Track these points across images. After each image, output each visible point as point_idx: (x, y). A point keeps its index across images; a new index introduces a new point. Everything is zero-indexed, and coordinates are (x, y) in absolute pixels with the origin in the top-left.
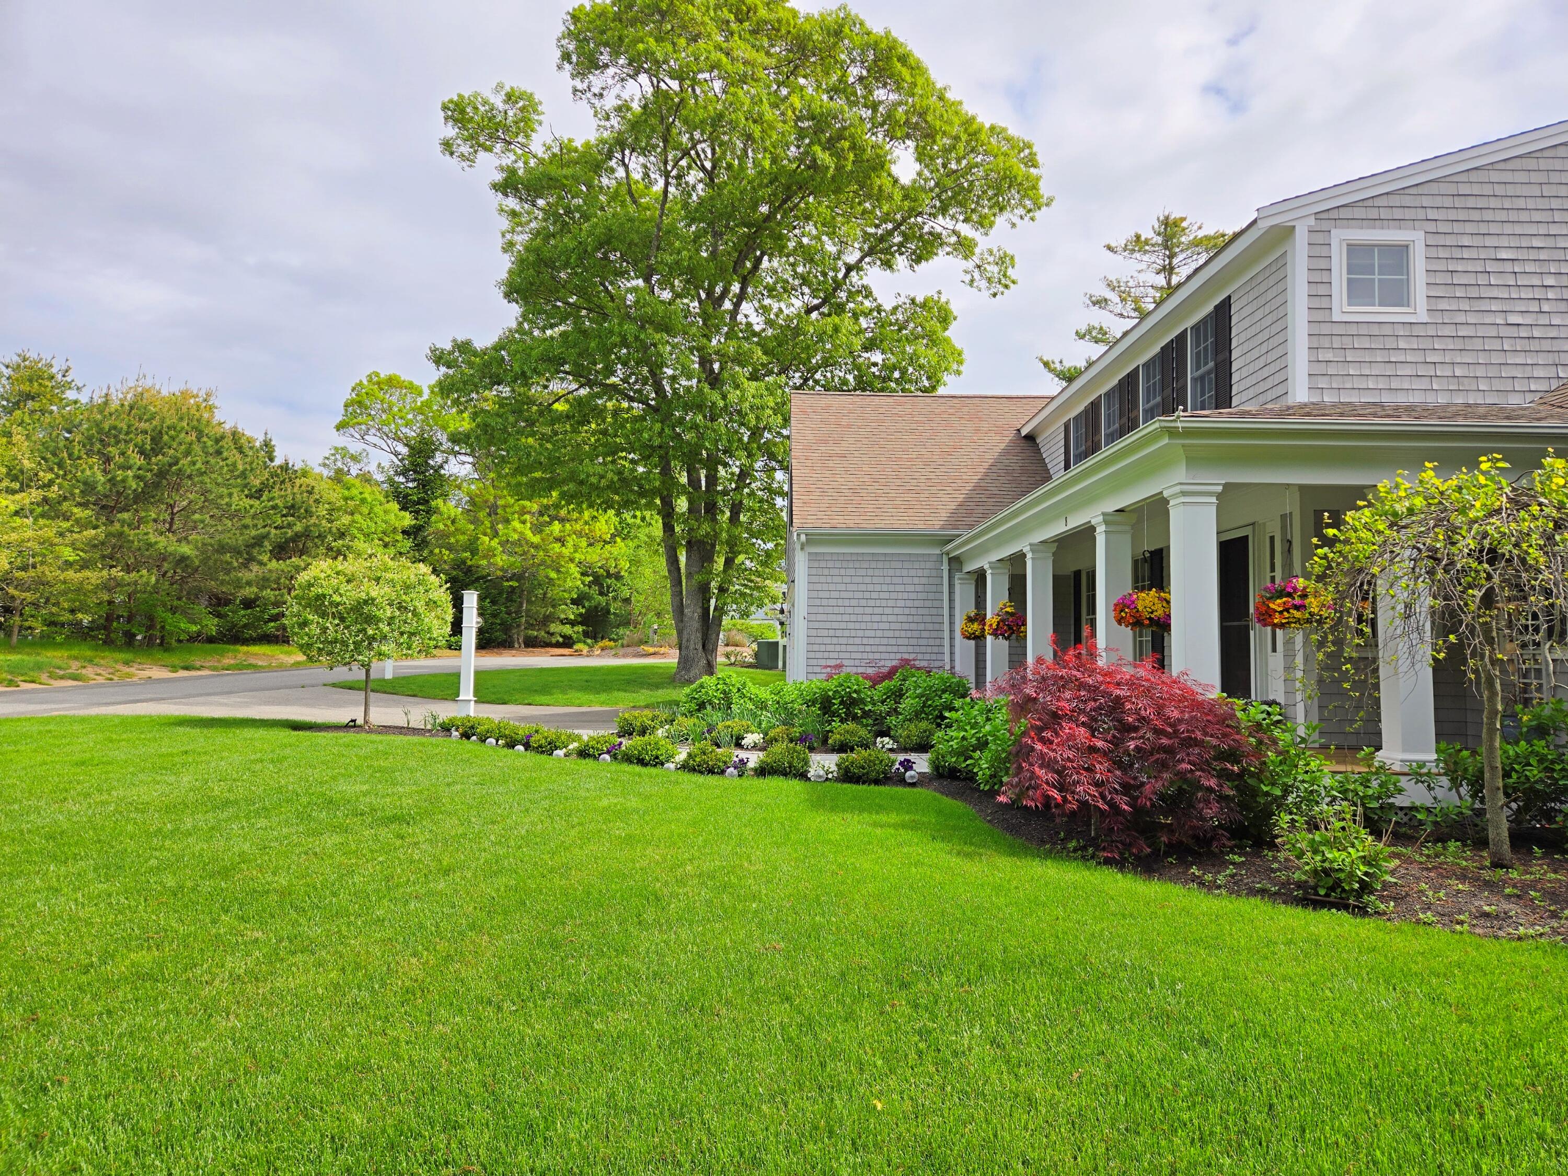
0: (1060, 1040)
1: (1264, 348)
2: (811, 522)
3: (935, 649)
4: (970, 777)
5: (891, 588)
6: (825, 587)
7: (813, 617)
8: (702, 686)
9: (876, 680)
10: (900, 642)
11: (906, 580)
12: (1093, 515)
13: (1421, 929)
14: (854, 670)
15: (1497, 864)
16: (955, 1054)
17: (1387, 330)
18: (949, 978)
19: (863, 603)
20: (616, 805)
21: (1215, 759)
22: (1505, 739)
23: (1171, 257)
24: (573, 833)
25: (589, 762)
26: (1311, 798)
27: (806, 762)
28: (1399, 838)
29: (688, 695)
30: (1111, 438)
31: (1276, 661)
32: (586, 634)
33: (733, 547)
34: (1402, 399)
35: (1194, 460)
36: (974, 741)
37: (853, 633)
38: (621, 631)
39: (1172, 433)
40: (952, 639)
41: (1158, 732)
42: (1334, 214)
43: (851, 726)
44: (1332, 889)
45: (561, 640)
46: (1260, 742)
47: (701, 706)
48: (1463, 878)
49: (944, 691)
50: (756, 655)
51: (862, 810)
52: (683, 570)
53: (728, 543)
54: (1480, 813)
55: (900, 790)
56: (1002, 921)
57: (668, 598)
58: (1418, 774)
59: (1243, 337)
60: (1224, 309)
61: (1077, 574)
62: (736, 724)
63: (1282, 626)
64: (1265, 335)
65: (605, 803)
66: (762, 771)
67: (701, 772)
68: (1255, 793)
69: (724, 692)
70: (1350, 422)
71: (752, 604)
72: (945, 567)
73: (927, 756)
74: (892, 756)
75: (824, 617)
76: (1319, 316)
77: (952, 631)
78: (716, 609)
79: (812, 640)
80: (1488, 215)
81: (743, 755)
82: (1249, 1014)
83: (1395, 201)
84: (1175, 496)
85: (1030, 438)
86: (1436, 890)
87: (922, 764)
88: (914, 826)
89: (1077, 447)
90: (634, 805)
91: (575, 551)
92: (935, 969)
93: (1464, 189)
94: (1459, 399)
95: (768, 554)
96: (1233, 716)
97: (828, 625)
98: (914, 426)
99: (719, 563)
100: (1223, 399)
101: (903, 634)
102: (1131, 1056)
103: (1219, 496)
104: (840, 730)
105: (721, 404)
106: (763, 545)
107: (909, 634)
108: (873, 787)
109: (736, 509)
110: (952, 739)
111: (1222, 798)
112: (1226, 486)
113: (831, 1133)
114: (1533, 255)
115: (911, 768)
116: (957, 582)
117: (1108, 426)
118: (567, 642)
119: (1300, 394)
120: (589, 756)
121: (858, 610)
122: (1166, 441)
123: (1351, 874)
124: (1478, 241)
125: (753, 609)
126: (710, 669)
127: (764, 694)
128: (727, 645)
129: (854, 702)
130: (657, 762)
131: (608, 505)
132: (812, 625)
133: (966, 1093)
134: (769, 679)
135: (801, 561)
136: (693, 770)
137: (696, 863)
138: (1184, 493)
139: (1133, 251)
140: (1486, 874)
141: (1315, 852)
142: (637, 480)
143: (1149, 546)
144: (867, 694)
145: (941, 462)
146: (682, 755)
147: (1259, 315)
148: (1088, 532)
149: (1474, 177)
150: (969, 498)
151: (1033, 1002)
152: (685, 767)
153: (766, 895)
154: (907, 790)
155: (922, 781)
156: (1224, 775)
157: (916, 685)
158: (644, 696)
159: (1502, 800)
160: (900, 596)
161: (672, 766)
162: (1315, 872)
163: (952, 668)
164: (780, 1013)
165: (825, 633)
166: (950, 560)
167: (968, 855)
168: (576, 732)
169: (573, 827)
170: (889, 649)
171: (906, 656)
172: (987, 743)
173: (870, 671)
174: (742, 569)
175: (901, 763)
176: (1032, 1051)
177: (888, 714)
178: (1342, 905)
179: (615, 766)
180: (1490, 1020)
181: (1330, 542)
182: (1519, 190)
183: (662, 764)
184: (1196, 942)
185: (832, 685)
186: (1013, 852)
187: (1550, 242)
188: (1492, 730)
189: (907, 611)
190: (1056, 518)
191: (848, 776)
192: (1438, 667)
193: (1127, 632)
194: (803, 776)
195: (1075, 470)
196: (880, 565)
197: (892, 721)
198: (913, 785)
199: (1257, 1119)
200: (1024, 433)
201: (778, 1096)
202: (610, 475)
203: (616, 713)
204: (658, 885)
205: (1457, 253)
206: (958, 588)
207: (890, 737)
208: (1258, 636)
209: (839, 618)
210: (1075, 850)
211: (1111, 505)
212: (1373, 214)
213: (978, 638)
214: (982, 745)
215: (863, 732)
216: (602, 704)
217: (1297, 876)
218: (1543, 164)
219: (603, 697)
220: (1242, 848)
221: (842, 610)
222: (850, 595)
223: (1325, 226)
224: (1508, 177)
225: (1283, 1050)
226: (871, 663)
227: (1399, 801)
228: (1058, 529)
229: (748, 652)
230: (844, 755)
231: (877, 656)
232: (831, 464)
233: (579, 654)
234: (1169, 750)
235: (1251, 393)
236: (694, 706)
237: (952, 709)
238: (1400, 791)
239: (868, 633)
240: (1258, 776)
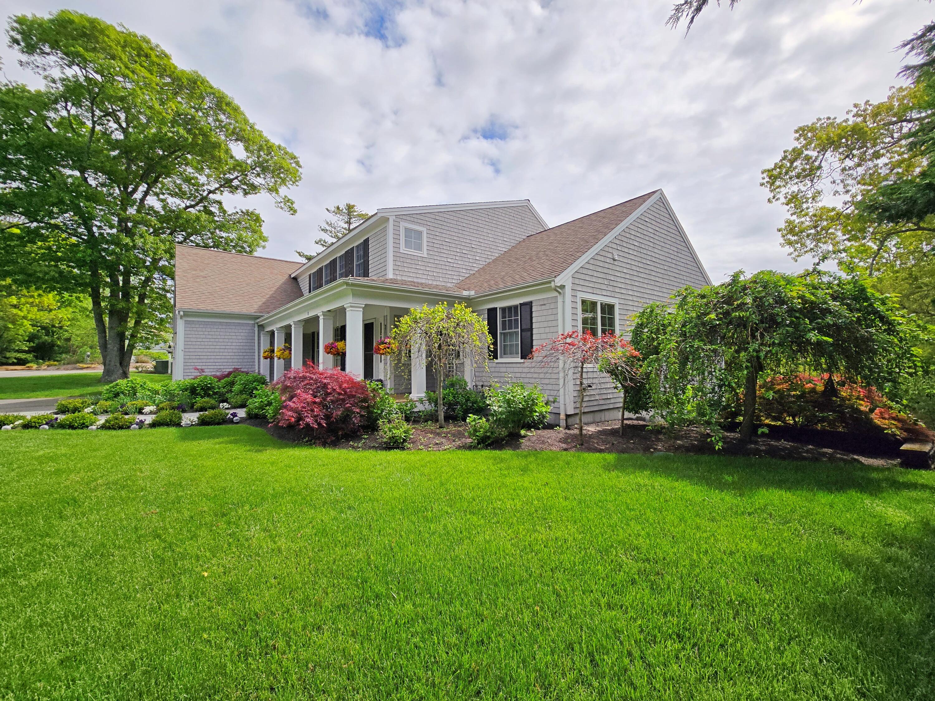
0: (294, 522)
1: (379, 258)
2: (186, 307)
3: (251, 364)
4: (264, 417)
5: (230, 337)
6: (194, 336)
7: (187, 350)
8: (117, 385)
9: (220, 378)
10: (234, 361)
11: (237, 334)
12: (318, 312)
13: (419, 452)
14: (210, 374)
15: (441, 427)
16: (247, 540)
17: (416, 258)
18: (247, 507)
19: (215, 344)
20: (49, 453)
21: (360, 402)
22: (443, 389)
23: (350, 219)
24: (13, 474)
25: (32, 431)
26: (390, 413)
27: (180, 418)
28: (416, 422)
29: (107, 390)
30: (327, 282)
31: (381, 365)
32: (37, 357)
33: (140, 316)
34: (419, 281)
35: (355, 295)
36: (266, 402)
37: (209, 357)
38: (64, 356)
39: (347, 284)
40: (259, 359)
41: (340, 394)
42: (401, 217)
43: (206, 399)
44: (395, 443)
45: (15, 361)
46: (374, 395)
47: (117, 395)
48: (431, 433)
49: (254, 382)
50: (155, 367)
51: (209, 438)
52: (107, 325)
53: (137, 313)
54: (437, 411)
55: (230, 426)
56: (273, 477)
57: (96, 339)
58: (421, 401)
59: (373, 253)
60: (366, 241)
61: (313, 333)
62: (139, 403)
63: (383, 354)
64: (380, 253)
65: (41, 453)
66: (154, 425)
67: (115, 429)
68: (372, 412)
69: (132, 387)
70: (405, 287)
71: (152, 343)
72: (256, 329)
73: (245, 410)
74: (227, 411)
75: (193, 350)
76: (396, 250)
77: (259, 356)
78: (128, 345)
79: (187, 361)
80: (443, 227)
81: (142, 417)
82: (366, 493)
83: (418, 217)
84: (348, 307)
85: (295, 279)
86: (424, 437)
87: (242, 413)
88: (236, 442)
89: (314, 284)
90: (63, 452)
91: (28, 313)
92: (240, 504)
93: (437, 218)
94: (435, 283)
95: (162, 320)
96: (365, 387)
97: (196, 354)
98: (242, 268)
99: (131, 323)
100: (366, 274)
101: (235, 357)
102: (322, 521)
103: (363, 308)
104: (200, 401)
105: (131, 244)
106: (159, 315)
107: (238, 357)
108: (216, 427)
109: (142, 297)
110: (256, 402)
111: (362, 416)
112: (366, 305)
113: (178, 596)
114: (454, 242)
115: (236, 416)
116: (262, 335)
117: (326, 278)
118: (21, 362)
119: (390, 276)
120: (32, 427)
121: (212, 347)
122: (345, 287)
123: (401, 437)
124: (440, 234)
125: (153, 345)
126: (125, 375)
127: (157, 386)
128: (137, 362)
129: (209, 389)
130: (84, 426)
131: (53, 289)
132: (186, 354)
133: (251, 556)
134: (163, 378)
135: (180, 325)
136: (109, 428)
137: (104, 478)
138: (351, 307)
139: (336, 214)
140: (438, 431)
141: (390, 431)
142: (74, 277)
143: (339, 325)
144: (216, 384)
145: (255, 284)
146: (102, 420)
147: (378, 246)
148: (317, 318)
149: (440, 214)
150: (268, 301)
151: (284, 509)
152: (103, 427)
153: (150, 487)
154: (234, 426)
155: (242, 420)
156: (362, 408)
157: (241, 380)
158: (77, 392)
159: (442, 406)
160: (234, 341)
161: (94, 427)
162: (390, 438)
163: (259, 371)
164: (153, 545)
165: (194, 357)
166: (259, 326)
167: (260, 451)
168: (22, 414)
169: (13, 470)
170: (228, 364)
171: (237, 367)
172: (272, 403)
173: (218, 374)
174: (145, 327)
175: (232, 414)
176: (283, 530)
177: (227, 392)
178: (398, 448)
179: (52, 431)
180: (436, 478)
181: (396, 326)
182: (451, 221)
183: (87, 427)
184: (350, 470)
185: (197, 381)
186: (281, 447)
187: (458, 239)
188: (440, 386)
189: (238, 347)
190: (305, 311)
191: (203, 422)
192: (427, 367)
193: (330, 356)
194: (178, 425)
195: (313, 293)
196: (224, 327)
197: (229, 395)
198: (237, 423)
199: (365, 532)
200: (292, 276)
201: (147, 586)
202: (52, 273)
203: (56, 401)
204: (76, 494)
205: (435, 237)
206: (262, 338)
207: (227, 402)
208: (376, 357)
209: (202, 350)
210: (307, 442)
211: (326, 309)
212: (412, 219)
213: (272, 358)
214: (270, 404)
215: (213, 402)
216: (46, 396)
217: (385, 440)
218: (457, 215)
219: (47, 393)
220: (367, 432)
221: (203, 347)
222: (208, 340)
223: (398, 220)
224: (448, 216)
225: (375, 504)
226: (218, 370)
227: (415, 410)
228: (305, 316)
229: (150, 366)
230: (201, 413)
231: (222, 367)
232: (198, 280)
233: (30, 369)
234: (343, 400)
235: (375, 273)
236: (111, 395)
237: (257, 389)
238: (416, 407)
239: (217, 357)
240: (373, 407)
